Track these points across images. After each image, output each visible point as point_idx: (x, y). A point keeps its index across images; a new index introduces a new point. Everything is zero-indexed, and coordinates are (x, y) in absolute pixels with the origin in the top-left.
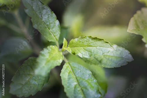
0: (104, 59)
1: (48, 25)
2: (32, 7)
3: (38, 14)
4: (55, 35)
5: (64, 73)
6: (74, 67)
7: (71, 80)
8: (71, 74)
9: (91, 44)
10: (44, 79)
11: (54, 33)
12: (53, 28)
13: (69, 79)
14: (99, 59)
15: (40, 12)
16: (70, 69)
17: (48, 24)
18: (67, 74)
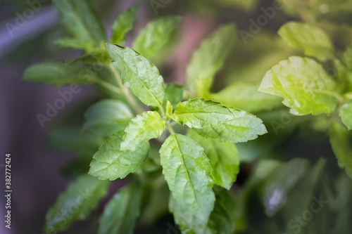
0: (226, 130)
1: (146, 83)
2: (122, 59)
3: (132, 68)
4: (157, 96)
5: (165, 149)
6: (181, 141)
7: (175, 158)
8: (176, 150)
9: (204, 109)
10: (140, 158)
11: (156, 94)
12: (154, 87)
13: (172, 157)
14: (219, 131)
15: (135, 66)
16: (175, 144)
17: (146, 81)
18: (170, 150)
